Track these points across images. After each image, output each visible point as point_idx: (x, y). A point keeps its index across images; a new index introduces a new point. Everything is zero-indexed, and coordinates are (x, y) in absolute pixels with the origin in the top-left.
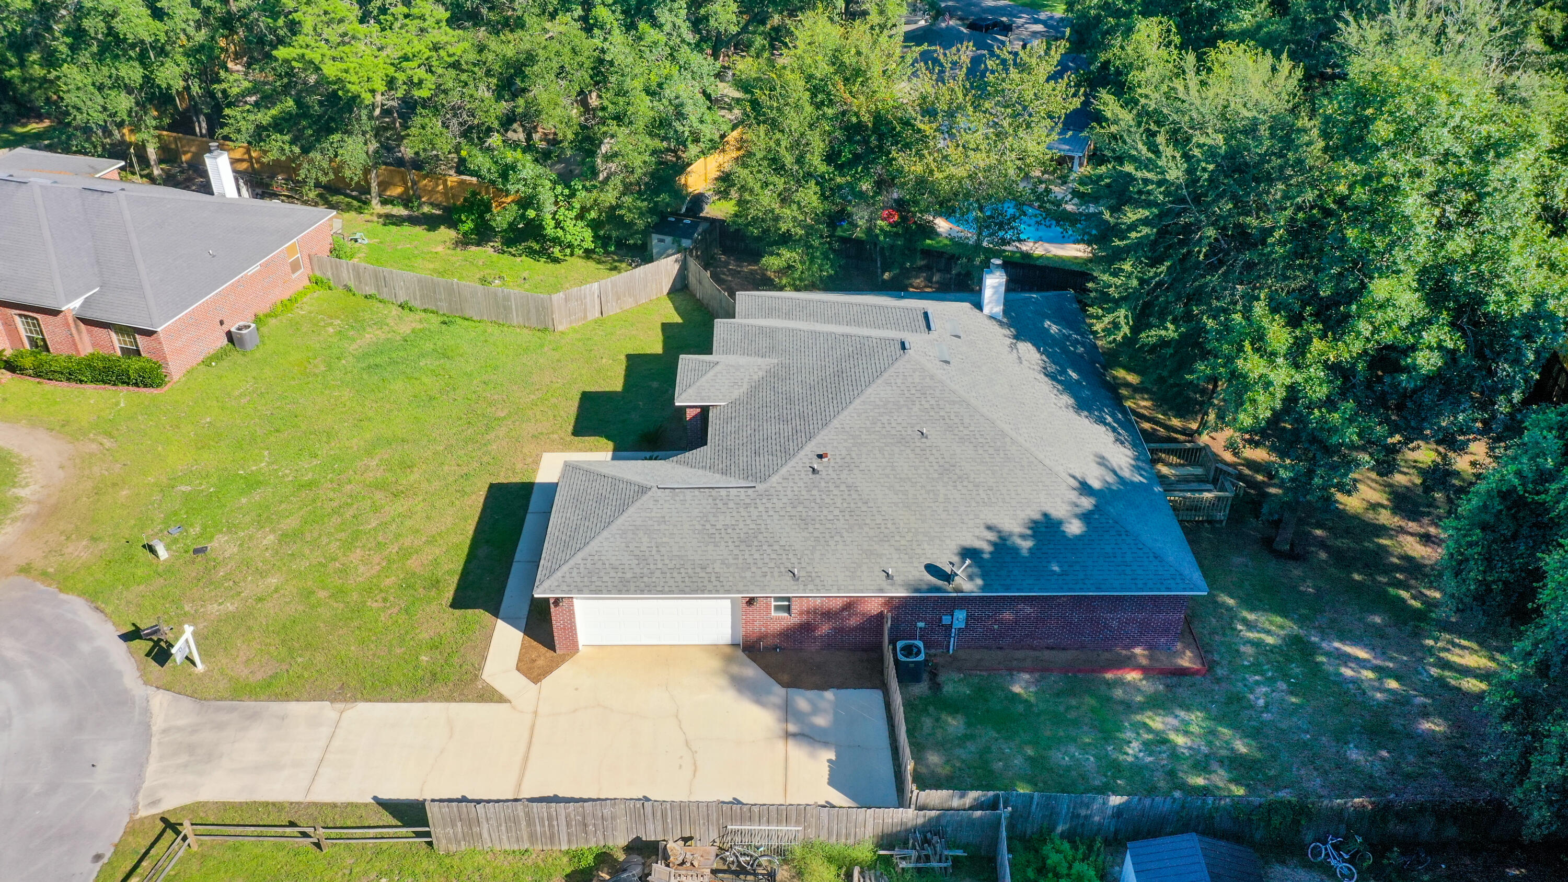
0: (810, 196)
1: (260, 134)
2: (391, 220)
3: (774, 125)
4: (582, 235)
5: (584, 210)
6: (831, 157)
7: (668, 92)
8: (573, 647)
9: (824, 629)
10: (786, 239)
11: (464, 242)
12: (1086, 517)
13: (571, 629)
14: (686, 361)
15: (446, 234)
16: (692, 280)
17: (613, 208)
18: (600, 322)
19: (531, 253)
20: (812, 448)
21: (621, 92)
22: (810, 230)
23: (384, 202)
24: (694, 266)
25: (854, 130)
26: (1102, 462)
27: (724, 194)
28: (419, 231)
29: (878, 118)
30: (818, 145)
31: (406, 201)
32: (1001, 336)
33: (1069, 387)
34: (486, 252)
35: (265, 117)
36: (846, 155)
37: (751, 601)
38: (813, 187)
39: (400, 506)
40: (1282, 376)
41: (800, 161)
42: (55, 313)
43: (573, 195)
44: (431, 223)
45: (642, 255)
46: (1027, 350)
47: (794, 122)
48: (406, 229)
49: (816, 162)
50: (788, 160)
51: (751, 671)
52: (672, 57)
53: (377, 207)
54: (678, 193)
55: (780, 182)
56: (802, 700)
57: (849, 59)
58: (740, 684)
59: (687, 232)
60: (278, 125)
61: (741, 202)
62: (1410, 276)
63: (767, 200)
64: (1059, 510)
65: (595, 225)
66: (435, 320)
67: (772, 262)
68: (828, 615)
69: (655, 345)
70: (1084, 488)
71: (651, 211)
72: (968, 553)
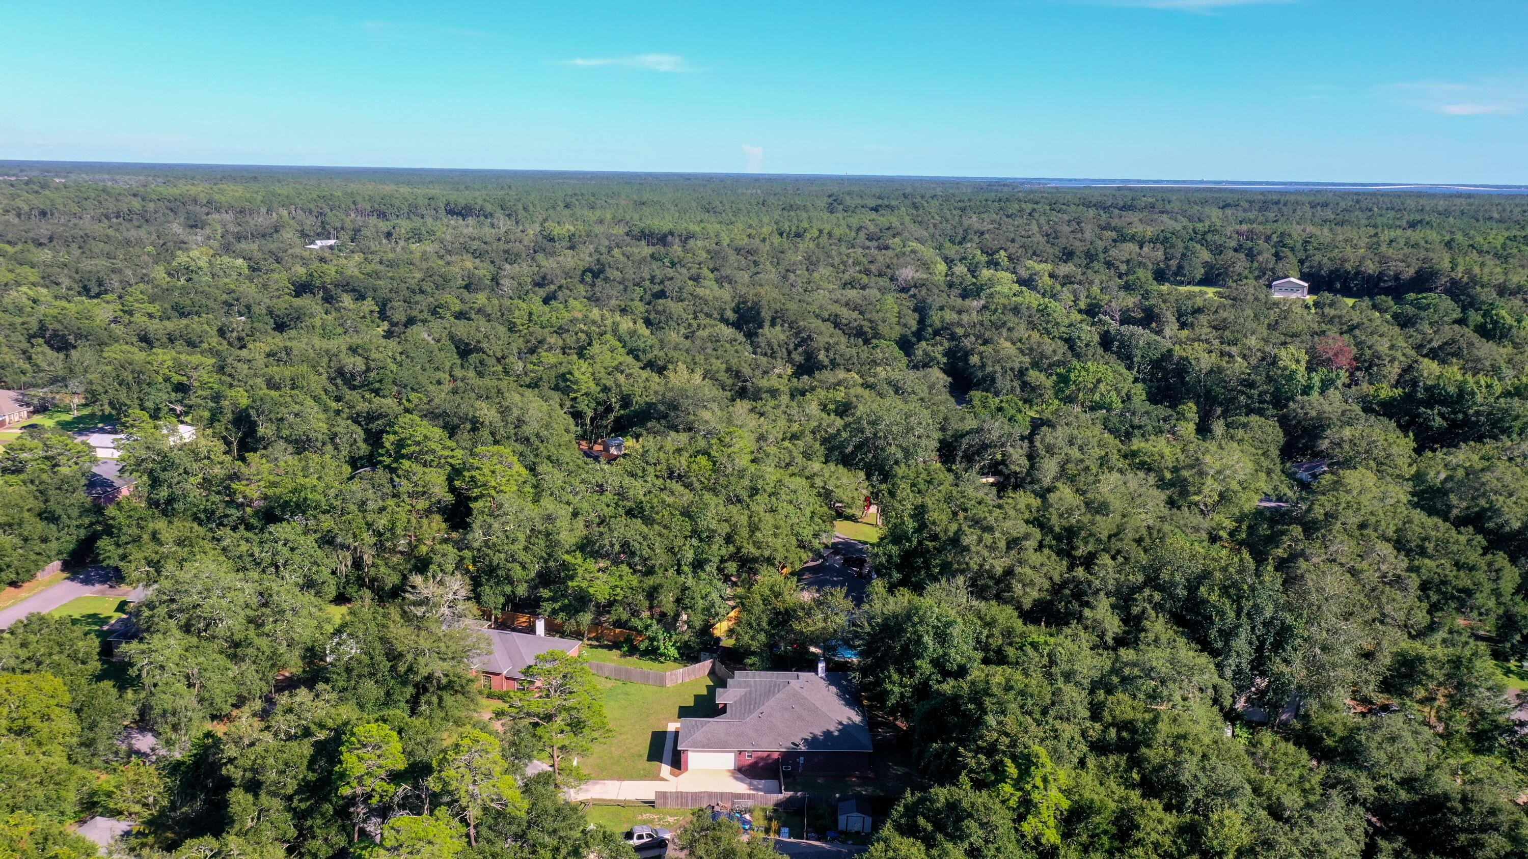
0: (762, 637)
1: (554, 612)
2: (592, 646)
3: (750, 612)
4: (673, 652)
5: (676, 642)
6: (769, 623)
7: (709, 598)
8: (686, 769)
9: (761, 764)
10: (754, 653)
11: (624, 655)
12: (839, 731)
13: (686, 762)
14: (719, 691)
15: (616, 652)
16: (717, 669)
17: (686, 642)
18: (682, 684)
19: (652, 659)
20: (759, 711)
21: (693, 599)
22: (762, 651)
23: (589, 639)
24: (718, 664)
25: (778, 614)
26: (849, 718)
27: (730, 637)
28: (605, 651)
29: (786, 610)
30: (765, 619)
31: (597, 639)
32: (823, 684)
33: (844, 699)
34: (634, 659)
35: (557, 606)
36: (775, 623)
37: (740, 752)
38: (763, 634)
39: (623, 737)
40: (897, 689)
41: (759, 625)
42: (498, 674)
43: (671, 636)
44: (610, 648)
45: (696, 660)
46: (833, 689)
47: (756, 611)
48: (600, 650)
49: (764, 625)
50: (754, 624)
51: (740, 776)
52: (711, 584)
53: (586, 642)
54: (711, 635)
55: (751, 632)
56: (755, 782)
57: (776, 589)
58: (737, 779)
59: (715, 651)
60: (562, 609)
61: (737, 639)
62: (928, 660)
63: (746, 638)
64: (832, 729)
65: (678, 649)
66: (620, 683)
67: (748, 661)
68: (762, 759)
69: (704, 692)
70: (840, 723)
71: (701, 643)
72: (806, 740)
